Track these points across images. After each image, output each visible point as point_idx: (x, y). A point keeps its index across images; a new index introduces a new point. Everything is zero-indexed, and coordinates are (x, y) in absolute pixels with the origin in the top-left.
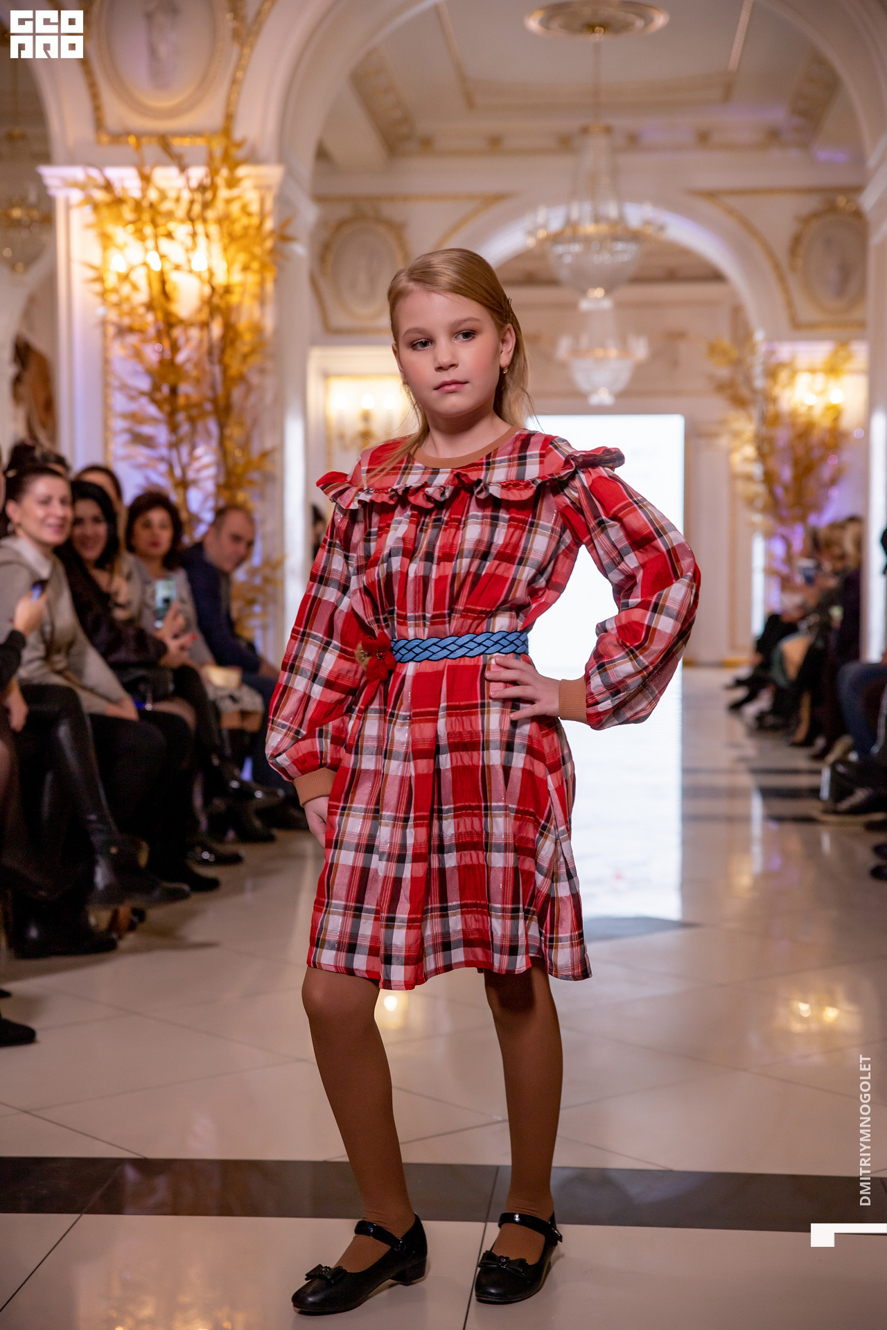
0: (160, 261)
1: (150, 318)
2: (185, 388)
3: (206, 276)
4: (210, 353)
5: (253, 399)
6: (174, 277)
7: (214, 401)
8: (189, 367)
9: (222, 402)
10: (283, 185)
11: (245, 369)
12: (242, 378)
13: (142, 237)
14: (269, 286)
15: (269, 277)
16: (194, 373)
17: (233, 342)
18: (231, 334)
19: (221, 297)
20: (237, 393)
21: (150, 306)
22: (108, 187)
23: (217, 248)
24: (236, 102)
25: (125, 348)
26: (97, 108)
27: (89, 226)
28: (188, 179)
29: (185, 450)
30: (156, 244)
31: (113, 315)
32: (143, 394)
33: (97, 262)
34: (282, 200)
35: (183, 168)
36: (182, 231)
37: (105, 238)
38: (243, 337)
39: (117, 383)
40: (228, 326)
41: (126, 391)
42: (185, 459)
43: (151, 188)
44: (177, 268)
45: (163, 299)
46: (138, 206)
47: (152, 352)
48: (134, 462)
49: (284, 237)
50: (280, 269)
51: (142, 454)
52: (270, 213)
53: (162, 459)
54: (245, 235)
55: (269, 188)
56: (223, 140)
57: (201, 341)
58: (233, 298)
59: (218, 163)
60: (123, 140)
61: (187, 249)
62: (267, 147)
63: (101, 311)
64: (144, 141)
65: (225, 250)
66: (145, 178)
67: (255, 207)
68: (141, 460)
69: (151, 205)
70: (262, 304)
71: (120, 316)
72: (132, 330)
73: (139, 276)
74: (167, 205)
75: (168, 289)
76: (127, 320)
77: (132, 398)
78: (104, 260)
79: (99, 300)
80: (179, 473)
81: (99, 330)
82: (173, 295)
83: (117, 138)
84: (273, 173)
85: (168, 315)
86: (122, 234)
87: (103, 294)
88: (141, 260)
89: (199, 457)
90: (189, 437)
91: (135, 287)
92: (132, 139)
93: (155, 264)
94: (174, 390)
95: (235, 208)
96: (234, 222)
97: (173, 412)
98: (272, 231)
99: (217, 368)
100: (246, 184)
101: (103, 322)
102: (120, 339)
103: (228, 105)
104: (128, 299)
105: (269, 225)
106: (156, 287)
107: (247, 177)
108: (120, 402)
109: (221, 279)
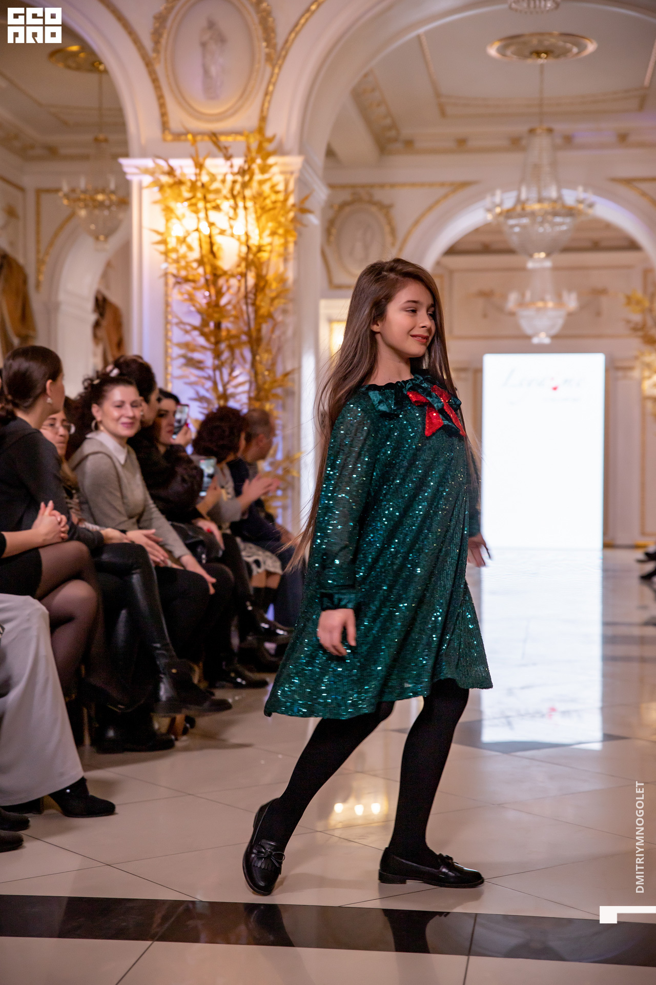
0: (209, 228)
1: (201, 270)
2: (227, 324)
3: (243, 239)
4: (246, 297)
5: (278, 332)
6: (219, 240)
7: (249, 334)
8: (229, 307)
9: (254, 335)
10: (302, 171)
11: (272, 309)
12: (270, 316)
13: (196, 212)
14: (291, 247)
15: (291, 239)
16: (234, 313)
17: (263, 289)
18: (262, 284)
19: (255, 254)
20: (265, 328)
21: (201, 262)
22: (171, 172)
23: (252, 217)
24: (268, 109)
25: (182, 294)
26: (164, 114)
27: (156, 202)
28: (232, 166)
29: (226, 371)
30: (207, 215)
31: (173, 269)
32: (195, 328)
33: (162, 229)
34: (301, 182)
35: (228, 157)
36: (226, 205)
37: (168, 211)
38: (270, 285)
39: (175, 320)
40: (260, 277)
41: (182, 326)
42: (226, 378)
43: (204, 172)
44: (222, 232)
45: (211, 256)
46: (193, 187)
47: (202, 297)
48: (187, 380)
49: (302, 209)
50: (300, 234)
51: (193, 373)
52: (293, 192)
53: (209, 378)
54: (274, 209)
55: (292, 173)
56: (258, 137)
57: (239, 288)
58: (264, 255)
59: (254, 154)
60: (183, 137)
61: (230, 218)
62: (291, 142)
63: (164, 266)
64: (199, 138)
65: (258, 219)
66: (199, 166)
67: (281, 187)
68: (193, 379)
69: (203, 185)
70: (286, 260)
71: (178, 269)
72: (187, 280)
73: (193, 240)
74: (216, 185)
75: (215, 249)
76: (183, 273)
77: (187, 332)
78: (167, 228)
79: (162, 257)
80: (220, 388)
81: (162, 281)
82: (219, 254)
83: (179, 136)
84: (295, 162)
85: (215, 268)
86: (181, 208)
87: (166, 254)
88: (195, 227)
89: (236, 377)
90: (229, 361)
91: (190, 248)
92: (190, 137)
93: (206, 230)
94: (218, 326)
95: (266, 188)
96: (265, 199)
97: (217, 343)
98: (294, 205)
99: (251, 309)
100: (275, 170)
101: (166, 274)
102: (178, 287)
103: (262, 111)
104: (184, 257)
105: (292, 200)
106: (206, 247)
107: (276, 164)
108: (177, 335)
109: (254, 241)
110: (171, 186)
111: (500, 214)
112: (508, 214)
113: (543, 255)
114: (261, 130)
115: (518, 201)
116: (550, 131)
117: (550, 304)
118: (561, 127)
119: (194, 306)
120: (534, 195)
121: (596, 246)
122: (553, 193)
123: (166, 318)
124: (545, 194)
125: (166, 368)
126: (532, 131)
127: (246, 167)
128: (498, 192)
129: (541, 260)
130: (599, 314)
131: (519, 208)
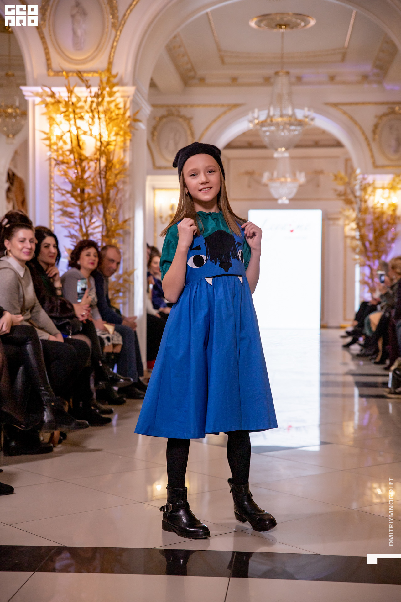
0: (76, 130)
1: (72, 156)
2: (88, 190)
3: (98, 137)
4: (100, 173)
5: (120, 195)
6: (83, 137)
7: (101, 196)
8: (90, 180)
9: (105, 196)
10: (134, 96)
11: (116, 181)
12: (115, 185)
13: (69, 120)
14: (128, 143)
15: (128, 138)
16: (92, 183)
17: (110, 169)
18: (110, 165)
19: (105, 147)
20: (112, 193)
21: (72, 151)
22: (53, 95)
23: (103, 124)
24: (113, 57)
25: (60, 171)
26: (48, 59)
27: (43, 114)
28: (90, 92)
29: (87, 219)
30: (75, 122)
31: (54, 155)
32: (68, 192)
33: (47, 130)
34: (134, 102)
35: (88, 87)
36: (87, 116)
37: (51, 120)
38: (115, 166)
39: (56, 187)
40: (108, 161)
41: (60, 191)
42: (87, 223)
43: (73, 96)
44: (85, 133)
45: (78, 148)
46: (67, 104)
47: (72, 174)
48: (63, 225)
49: (135, 119)
50: (134, 135)
51: (67, 221)
52: (129, 108)
53: (77, 223)
54: (117, 119)
55: (128, 97)
56: (107, 74)
57: (96, 168)
58: (111, 148)
59: (104, 85)
60: (60, 74)
61: (89, 124)
62: (128, 78)
63: (49, 153)
64: (70, 74)
65: (107, 125)
66: (70, 92)
67: (121, 105)
68: (67, 224)
69: (73, 104)
70: (125, 151)
71: (58, 156)
72: (63, 162)
73: (67, 137)
74: (81, 104)
75: (81, 143)
76: (61, 158)
77: (63, 195)
78: (50, 130)
79: (48, 148)
80: (84, 230)
81: (48, 162)
82: (83, 147)
83: (57, 73)
84: (130, 90)
85: (80, 155)
86: (59, 118)
87: (50, 146)
88: (68, 130)
89: (94, 223)
90: (89, 213)
91: (65, 143)
92: (64, 73)
93: (74, 132)
94: (83, 191)
95: (112, 106)
96: (111, 112)
97: (82, 201)
98: (129, 117)
99: (103, 181)
100: (118, 95)
101: (50, 159)
102: (57, 166)
103: (110, 58)
104: (61, 148)
105: (128, 114)
106: (75, 142)
107: (118, 91)
108: (57, 196)
109: (105, 139)
110: (53, 104)
111: (258, 124)
112: (262, 124)
113: (283, 149)
114: (109, 70)
115: (268, 116)
116: (288, 73)
117: (289, 180)
118: (295, 71)
119: (68, 178)
120: (278, 112)
121: (316, 145)
122: (290, 112)
123: (50, 186)
124: (285, 112)
125: (50, 217)
126: (277, 73)
127: (100, 93)
128: (256, 111)
129: (282, 153)
130: (318, 186)
131: (269, 121)
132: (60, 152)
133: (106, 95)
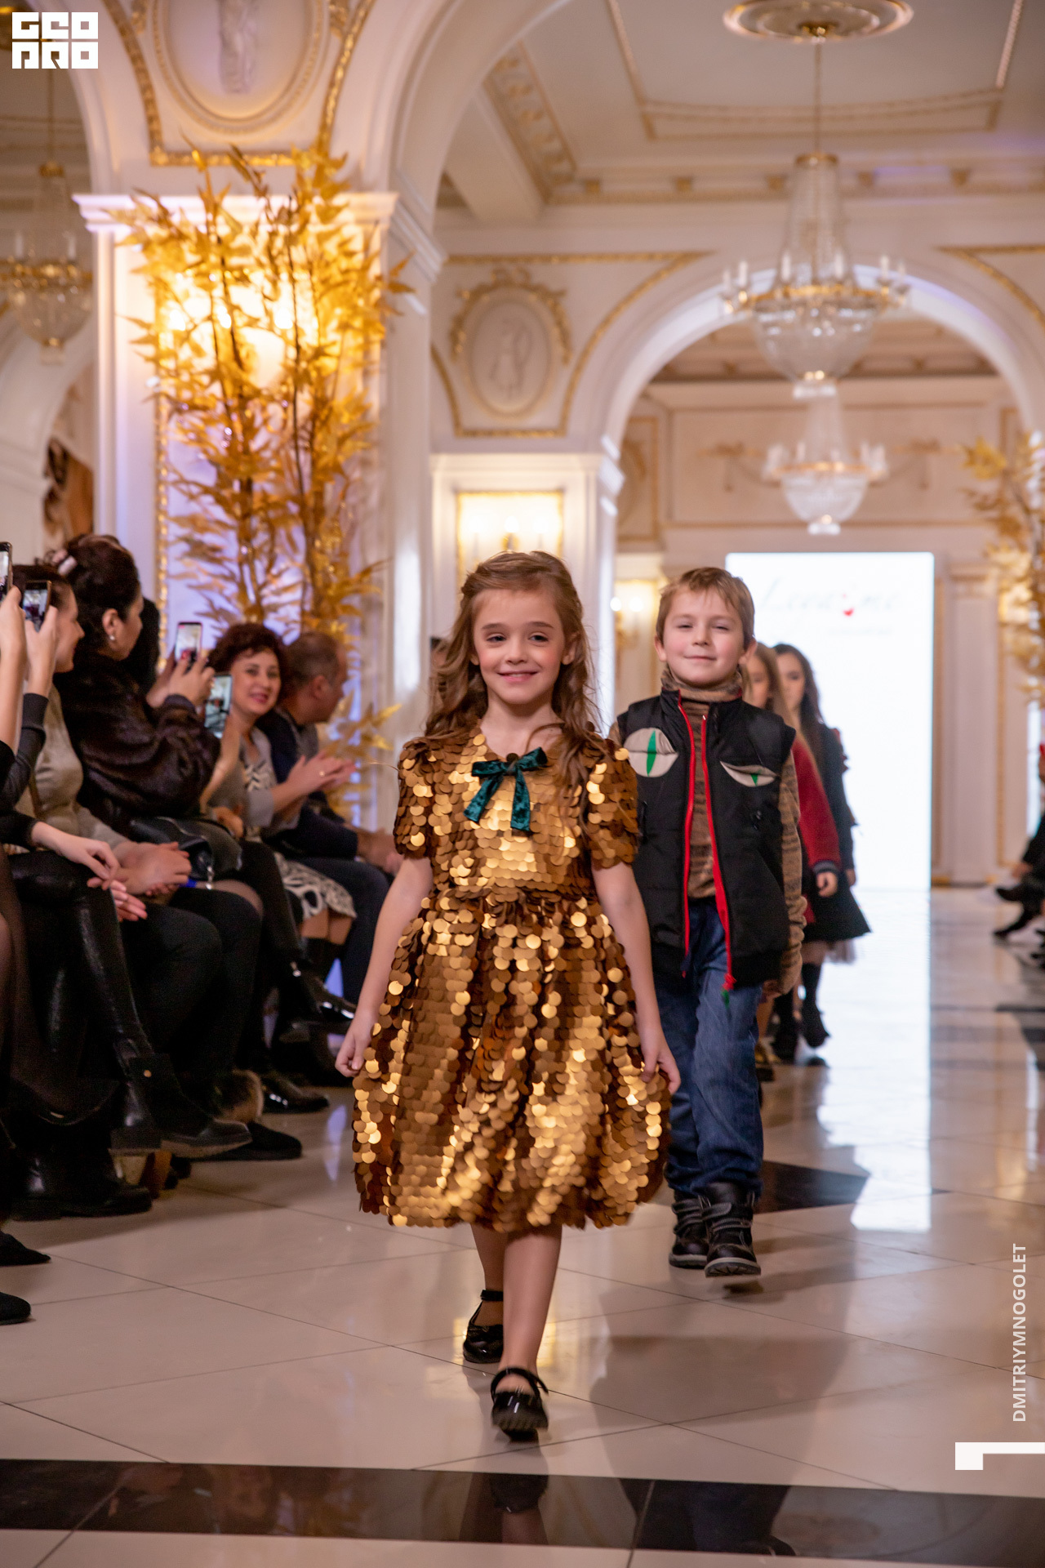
0: (229, 316)
1: (216, 389)
2: (263, 484)
3: (291, 336)
4: (295, 437)
5: (352, 499)
6: (247, 335)
7: (300, 500)
8: (267, 454)
9: (311, 502)
10: (393, 219)
11: (341, 459)
12: (337, 469)
13: (208, 287)
14: (376, 351)
15: (376, 338)
16: (274, 463)
17: (325, 423)
18: (324, 414)
19: (309, 361)
20: (331, 490)
21: (215, 375)
22: (163, 218)
23: (305, 300)
24: (334, 111)
25: (185, 432)
26: (152, 118)
27: (137, 271)
28: (268, 208)
29: (260, 566)
30: (226, 293)
31: (168, 386)
32: (206, 490)
33: (149, 317)
34: (393, 237)
35: (262, 192)
36: (259, 277)
37: (161, 288)
38: (339, 416)
39: (173, 477)
40: (320, 402)
41: (184, 487)
42: (261, 578)
43: (220, 219)
44: (253, 322)
45: (234, 366)
46: (202, 242)
47: (218, 438)
48: (193, 582)
49: (395, 285)
50: (392, 329)
51: (204, 570)
52: (378, 254)
53: (230, 578)
54: (345, 283)
55: (377, 222)
56: (318, 158)
57: (285, 422)
58: (328, 363)
59: (308, 187)
60: (186, 159)
61: (265, 297)
62: (376, 169)
63: (153, 381)
64: (214, 160)
65: (316, 301)
66: (213, 207)
67: (357, 245)
68: (204, 579)
69: (219, 240)
70: (366, 374)
71: (178, 388)
72: (193, 407)
73: (203, 336)
74: (242, 240)
75: (243, 353)
76: (186, 395)
77: (192, 497)
78: (158, 315)
79: (151, 366)
80: (252, 597)
81: (151, 405)
82: (248, 363)
83: (178, 157)
84: (383, 202)
85: (239, 384)
86: (181, 282)
87: (155, 360)
88: (207, 312)
89: (279, 575)
90: (266, 549)
91: (198, 351)
92: (196, 155)
93: (225, 322)
94: (247, 486)
95: (331, 247)
96: (328, 264)
97: (247, 515)
98: (379, 278)
99: (305, 458)
100: (345, 216)
101: (156, 396)
102: (176, 417)
103: (324, 114)
104: (188, 366)
105: (376, 269)
106: (226, 350)
107: (347, 205)
108: (176, 502)
109: (310, 340)
110: (163, 242)
111: (746, 305)
112: (760, 304)
113: (820, 375)
114: (322, 146)
115: (778, 281)
116: (833, 160)
117: (839, 467)
118: (853, 158)
119: (205, 452)
120: (805, 272)
121: (920, 369)
122: (838, 268)
123: (158, 473)
124: (823, 274)
125: (158, 562)
126: (801, 161)
127: (294, 205)
128: (743, 267)
129: (817, 384)
130: (924, 485)
131: (779, 295)
132: (185, 377)
133: (314, 218)
